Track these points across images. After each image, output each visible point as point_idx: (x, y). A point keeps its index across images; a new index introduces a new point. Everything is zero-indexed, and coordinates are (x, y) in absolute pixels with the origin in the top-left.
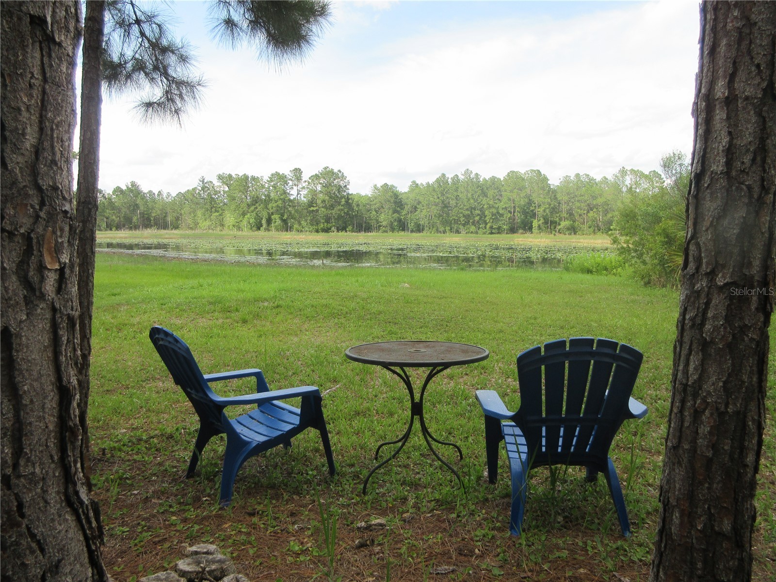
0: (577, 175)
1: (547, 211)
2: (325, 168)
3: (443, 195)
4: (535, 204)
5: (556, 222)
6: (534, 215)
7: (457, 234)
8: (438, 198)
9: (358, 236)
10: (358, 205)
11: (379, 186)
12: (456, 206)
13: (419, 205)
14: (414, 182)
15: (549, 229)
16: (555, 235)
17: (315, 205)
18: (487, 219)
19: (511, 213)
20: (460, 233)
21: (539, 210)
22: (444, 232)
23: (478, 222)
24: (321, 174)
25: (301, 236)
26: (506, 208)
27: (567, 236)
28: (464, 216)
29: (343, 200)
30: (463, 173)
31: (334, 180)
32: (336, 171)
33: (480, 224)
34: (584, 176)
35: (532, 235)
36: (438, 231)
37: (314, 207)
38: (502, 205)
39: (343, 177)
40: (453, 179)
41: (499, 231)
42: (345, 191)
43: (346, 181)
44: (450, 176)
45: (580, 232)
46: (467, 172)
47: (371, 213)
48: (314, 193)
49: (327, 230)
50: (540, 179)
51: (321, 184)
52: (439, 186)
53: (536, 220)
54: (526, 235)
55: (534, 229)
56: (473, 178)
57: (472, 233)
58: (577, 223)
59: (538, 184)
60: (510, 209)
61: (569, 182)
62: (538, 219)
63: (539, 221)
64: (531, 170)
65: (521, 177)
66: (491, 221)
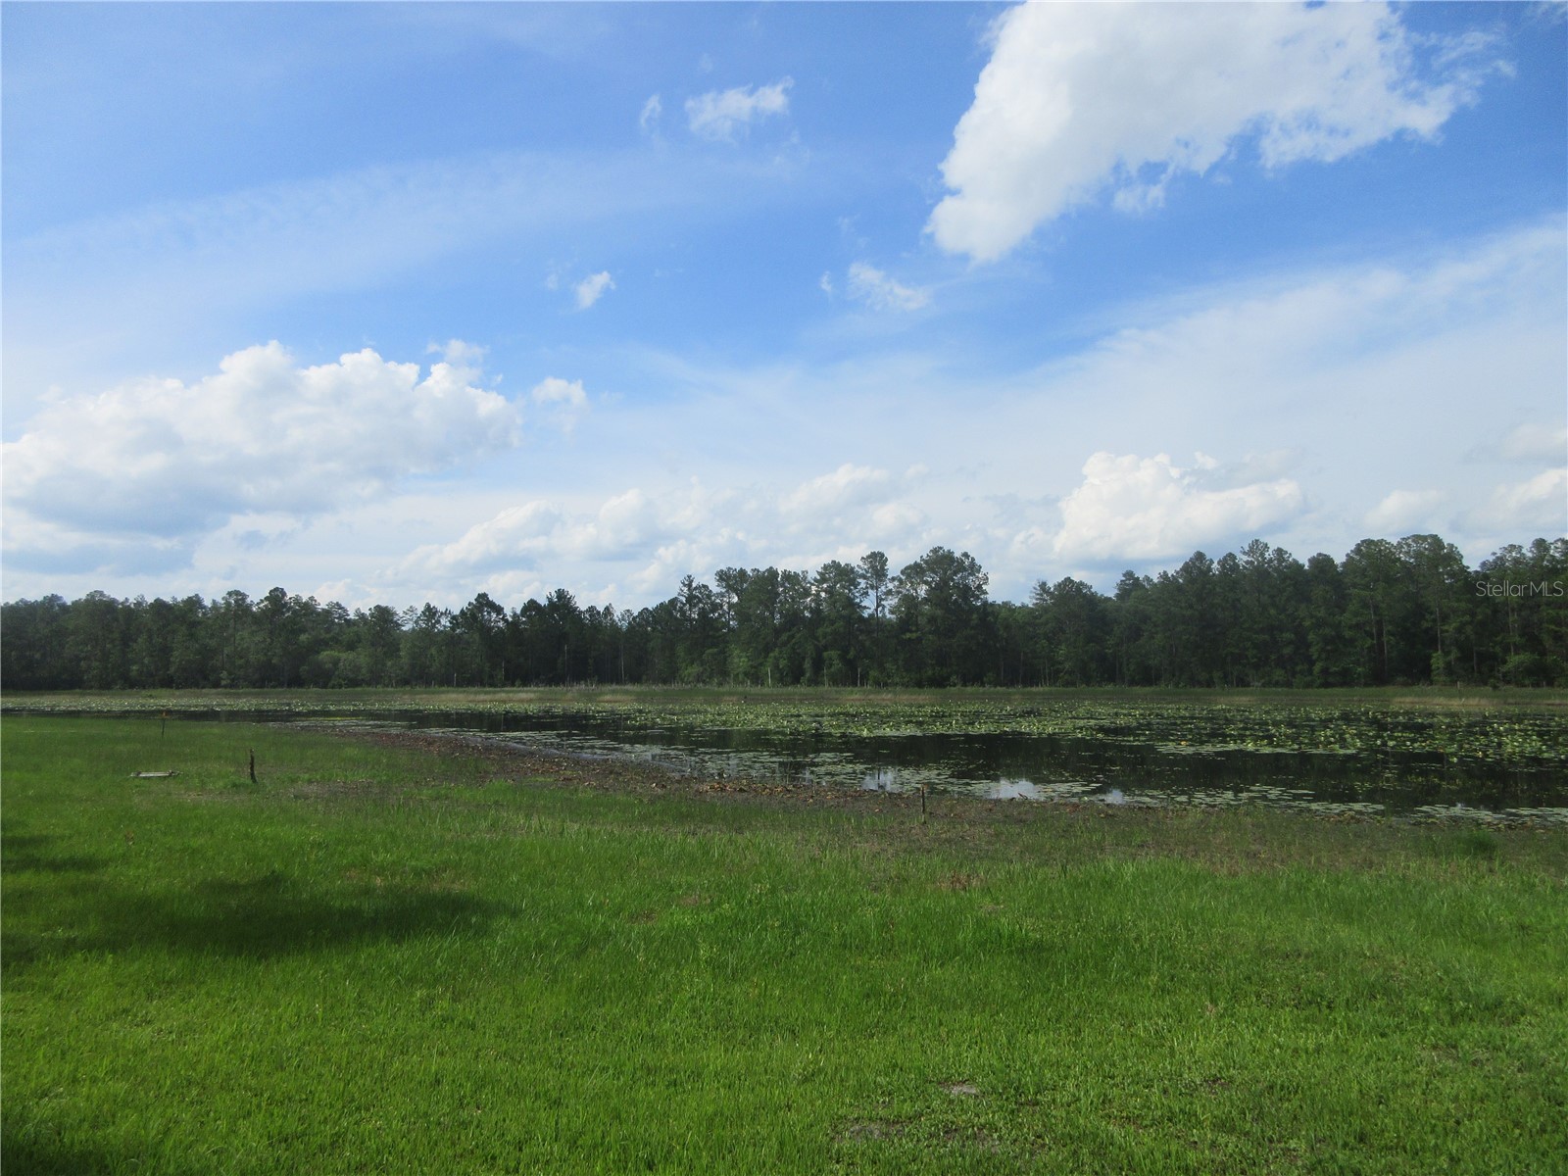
0: (1540, 544)
1: (1469, 629)
2: (935, 551)
3: (1201, 599)
4: (1431, 613)
5: (1493, 657)
6: (1432, 641)
7: (1241, 689)
8: (1191, 607)
9: (1009, 694)
10: (1007, 627)
11: (1051, 585)
12: (1233, 625)
13: (1145, 622)
14: (1129, 575)
15: (1476, 675)
16: (1495, 687)
17: (914, 629)
18: (1314, 651)
19: (1371, 636)
20: (1248, 685)
21: (1446, 628)
22: (1210, 684)
23: (1290, 658)
24: (926, 562)
26: (1358, 626)
27: (1530, 690)
28: (1255, 646)
29: (975, 616)
30: (1247, 549)
31: (955, 574)
32: (957, 554)
33: (1297, 664)
35: (1436, 688)
36: (1194, 682)
37: (911, 632)
38: (1346, 618)
39: (974, 568)
40: (1223, 563)
41: (1346, 679)
42: (978, 598)
43: (980, 576)
44: (1215, 557)
45: (1563, 680)
46: (1257, 547)
47: (1036, 643)
48: (909, 601)
49: (939, 682)
50: (1437, 556)
51: (926, 583)
52: (1191, 581)
53: (1439, 652)
54: (1416, 688)
55: (1435, 673)
56: (1271, 560)
57: (1277, 684)
58: (1550, 659)
59: (1437, 567)
60: (1368, 628)
61: (1516, 561)
62: (1443, 651)
63: (1447, 653)
64: (1414, 536)
65: (1391, 552)
66: (1324, 656)
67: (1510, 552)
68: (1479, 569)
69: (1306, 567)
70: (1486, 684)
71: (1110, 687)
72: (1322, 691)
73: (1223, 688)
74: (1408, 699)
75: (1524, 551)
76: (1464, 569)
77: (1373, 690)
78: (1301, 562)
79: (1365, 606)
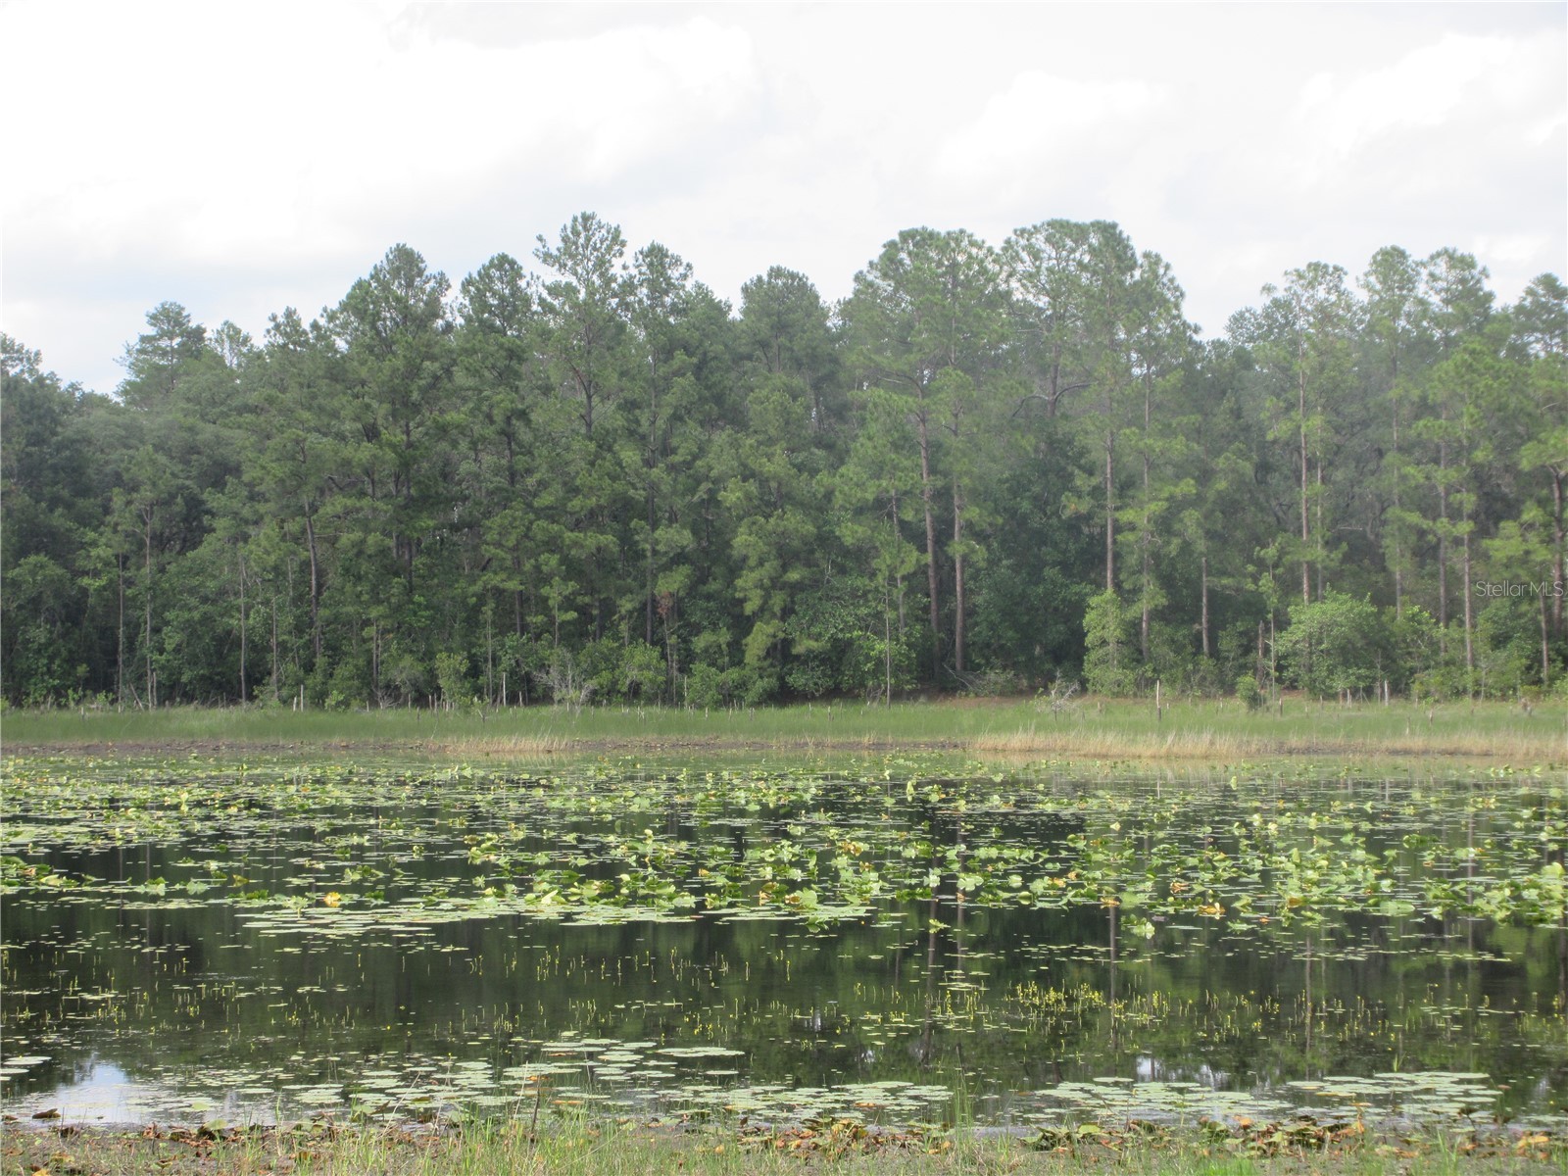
0: (1391, 263)
1: (1191, 521)
3: (404, 406)
4: (1091, 470)
5: (1254, 607)
6: (1089, 559)
7: (521, 711)
8: (371, 433)
12: (503, 499)
13: (218, 484)
14: (170, 318)
15: (1205, 661)
16: (1255, 701)
18: (748, 587)
20: (546, 698)
21: (1127, 516)
22: (425, 694)
23: (679, 610)
26: (881, 507)
27: (1347, 708)
28: (573, 569)
30: (555, 244)
33: (697, 630)
35: (1085, 709)
36: (372, 688)
41: (841, 678)
45: (1433, 678)
46: (586, 240)
52: (373, 344)
53: (1109, 592)
54: (1040, 705)
55: (1093, 656)
56: (629, 285)
57: (634, 694)
58: (1402, 613)
60: (909, 515)
61: (1327, 316)
62: (1117, 586)
63: (1128, 595)
64: (1052, 224)
65: (983, 270)
66: (777, 601)
67: (1311, 285)
68: (1227, 337)
69: (735, 314)
70: (1229, 691)
71: (94, 709)
72: (771, 714)
73: (467, 710)
74: (1018, 740)
75: (1347, 284)
76: (1184, 335)
77: (920, 710)
78: (720, 297)
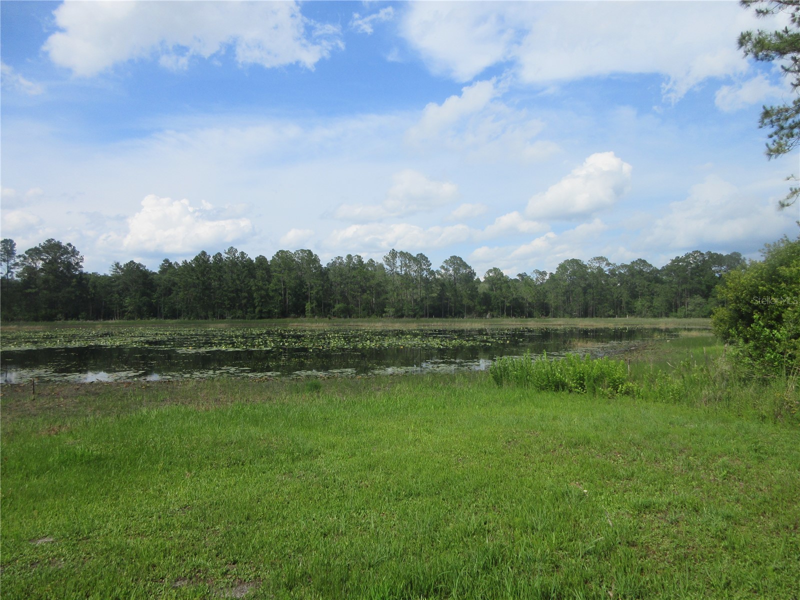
0: (349, 257)
1: (321, 292)
2: (49, 241)
3: (203, 275)
4: (307, 285)
5: (330, 305)
6: (306, 298)
7: (221, 320)
8: (198, 279)
9: (95, 324)
10: (95, 287)
11: (122, 264)
12: (219, 288)
13: (174, 286)
14: (166, 261)
15: (323, 313)
16: (330, 318)
17: (33, 286)
18: (256, 302)
19: (281, 295)
20: (225, 318)
21: (312, 292)
22: (206, 318)
23: (245, 305)
24: (43, 247)
25: (11, 327)
26: (276, 290)
27: (343, 319)
28: (229, 299)
29: (74, 280)
30: (227, 251)
31: (62, 255)
32: (64, 244)
33: (248, 308)
34: (356, 258)
35: (307, 319)
36: (198, 317)
37: (31, 288)
38: (271, 286)
39: (74, 253)
40: (215, 257)
41: (270, 315)
42: (76, 270)
43: (79, 257)
44: (211, 254)
45: (355, 315)
46: (232, 250)
47: (112, 296)
48: (31, 271)
49: (50, 318)
50: (310, 258)
51: (42, 259)
52: (199, 266)
53: (309, 303)
54: (299, 319)
55: (307, 312)
56: (238, 257)
57: (239, 318)
58: (351, 306)
59: (310, 265)
60: (280, 291)
61: (340, 263)
62: (310, 302)
63: (312, 303)
64: (301, 250)
65: (291, 256)
66: (260, 304)
67: (338, 259)
68: (326, 266)
69: (254, 262)
70: (326, 317)
71: (154, 320)
72: (259, 320)
73: (213, 320)
74: (296, 324)
75: (343, 259)
76: (320, 266)
77: (281, 320)
78: (252, 259)
79: (279, 281)
